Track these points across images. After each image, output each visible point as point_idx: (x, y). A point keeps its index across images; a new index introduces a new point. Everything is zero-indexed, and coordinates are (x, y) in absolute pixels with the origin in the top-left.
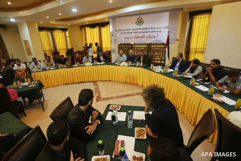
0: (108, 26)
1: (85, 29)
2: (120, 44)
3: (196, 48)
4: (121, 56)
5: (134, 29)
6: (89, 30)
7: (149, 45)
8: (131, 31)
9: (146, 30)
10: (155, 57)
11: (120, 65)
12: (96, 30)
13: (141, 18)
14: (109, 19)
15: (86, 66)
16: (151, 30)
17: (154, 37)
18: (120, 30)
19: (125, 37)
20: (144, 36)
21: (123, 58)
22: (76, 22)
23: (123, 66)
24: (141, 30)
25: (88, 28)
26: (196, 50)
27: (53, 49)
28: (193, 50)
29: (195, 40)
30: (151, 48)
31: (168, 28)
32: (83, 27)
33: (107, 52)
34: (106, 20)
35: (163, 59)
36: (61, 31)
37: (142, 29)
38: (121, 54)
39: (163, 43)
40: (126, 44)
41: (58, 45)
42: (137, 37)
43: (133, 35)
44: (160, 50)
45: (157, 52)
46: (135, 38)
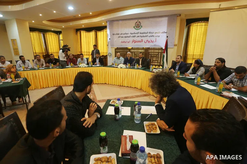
0: (105, 31)
1: (80, 33)
2: (117, 49)
3: (194, 55)
4: (119, 58)
5: (132, 33)
6: (85, 34)
7: (147, 49)
8: (129, 35)
9: (144, 35)
10: (153, 62)
11: (117, 67)
12: (92, 34)
13: (139, 22)
14: (107, 22)
15: (80, 67)
16: (149, 35)
17: (152, 42)
18: (117, 34)
20: (142, 40)
21: (120, 60)
22: (71, 24)
23: (121, 68)
24: (139, 35)
25: (84, 32)
26: (193, 56)
27: (44, 51)
28: (190, 56)
29: (192, 46)
30: (149, 53)
31: (166, 33)
32: (78, 30)
33: (103, 56)
34: (103, 24)
35: (161, 64)
36: (55, 34)
37: (140, 33)
38: (119, 56)
39: (161, 48)
40: (123, 48)
41: (51, 48)
42: (135, 41)
43: (131, 39)
44: (158, 55)
45: (155, 57)
46: (133, 42)
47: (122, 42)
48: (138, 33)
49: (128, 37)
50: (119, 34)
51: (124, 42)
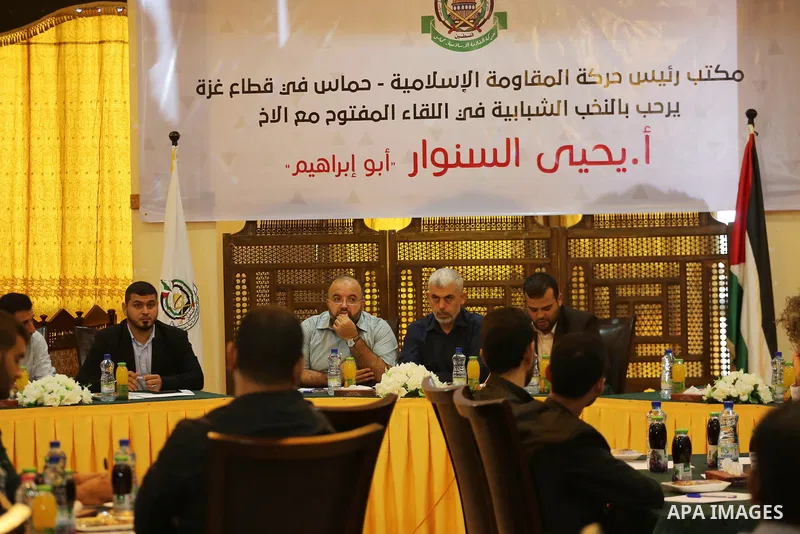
2: (252, 234)
5: (409, 75)
8: (373, 101)
9: (532, 97)
16: (581, 96)
17: (611, 162)
18: (250, 88)
19: (312, 159)
20: (513, 145)
24: (483, 95)
30: (559, 265)
31: (739, 76)
37: (495, 82)
42: (440, 158)
43: (402, 138)
44: (681, 280)
45: (649, 301)
46: (417, 163)
47: (303, 168)
48: (468, 81)
49: (365, 116)
50: (268, 88)
51: (324, 166)
